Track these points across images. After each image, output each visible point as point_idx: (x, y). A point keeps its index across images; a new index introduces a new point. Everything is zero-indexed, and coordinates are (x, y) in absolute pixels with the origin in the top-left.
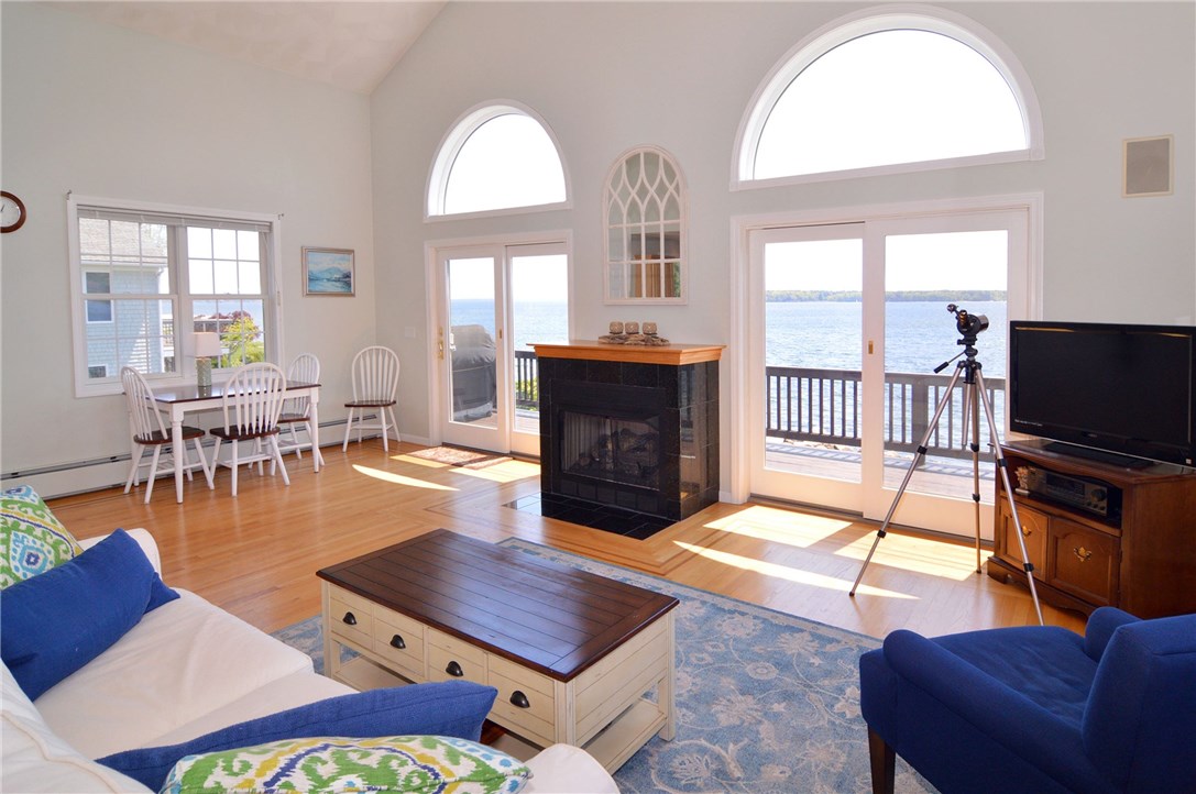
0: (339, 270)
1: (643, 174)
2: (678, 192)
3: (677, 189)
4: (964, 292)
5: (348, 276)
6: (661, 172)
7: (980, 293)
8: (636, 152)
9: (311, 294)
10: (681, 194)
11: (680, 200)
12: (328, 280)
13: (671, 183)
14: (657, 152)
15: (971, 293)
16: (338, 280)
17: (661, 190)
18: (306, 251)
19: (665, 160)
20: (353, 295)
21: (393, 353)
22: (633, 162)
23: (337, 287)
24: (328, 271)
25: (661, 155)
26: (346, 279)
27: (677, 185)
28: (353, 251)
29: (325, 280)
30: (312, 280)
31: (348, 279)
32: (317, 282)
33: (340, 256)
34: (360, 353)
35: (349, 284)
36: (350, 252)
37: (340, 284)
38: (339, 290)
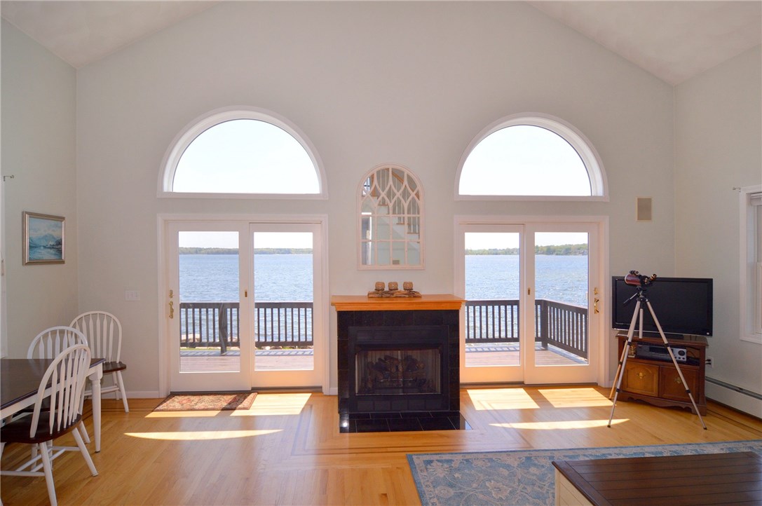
0: (53, 238)
1: (391, 182)
2: (418, 197)
3: (417, 195)
5: (60, 243)
6: (406, 182)
8: (387, 167)
9: (32, 262)
10: (420, 198)
11: (420, 203)
12: (45, 247)
13: (413, 191)
14: (403, 169)
16: (52, 247)
17: (405, 194)
18: (29, 215)
19: (409, 177)
20: (63, 262)
21: (113, 317)
22: (383, 173)
23: (48, 255)
24: (45, 237)
25: (406, 172)
26: (57, 247)
27: (418, 192)
28: (63, 218)
29: (42, 248)
30: (31, 247)
31: (59, 246)
32: (36, 250)
33: (53, 223)
34: (76, 320)
35: (60, 251)
36: (61, 219)
37: (52, 251)
38: (53, 257)
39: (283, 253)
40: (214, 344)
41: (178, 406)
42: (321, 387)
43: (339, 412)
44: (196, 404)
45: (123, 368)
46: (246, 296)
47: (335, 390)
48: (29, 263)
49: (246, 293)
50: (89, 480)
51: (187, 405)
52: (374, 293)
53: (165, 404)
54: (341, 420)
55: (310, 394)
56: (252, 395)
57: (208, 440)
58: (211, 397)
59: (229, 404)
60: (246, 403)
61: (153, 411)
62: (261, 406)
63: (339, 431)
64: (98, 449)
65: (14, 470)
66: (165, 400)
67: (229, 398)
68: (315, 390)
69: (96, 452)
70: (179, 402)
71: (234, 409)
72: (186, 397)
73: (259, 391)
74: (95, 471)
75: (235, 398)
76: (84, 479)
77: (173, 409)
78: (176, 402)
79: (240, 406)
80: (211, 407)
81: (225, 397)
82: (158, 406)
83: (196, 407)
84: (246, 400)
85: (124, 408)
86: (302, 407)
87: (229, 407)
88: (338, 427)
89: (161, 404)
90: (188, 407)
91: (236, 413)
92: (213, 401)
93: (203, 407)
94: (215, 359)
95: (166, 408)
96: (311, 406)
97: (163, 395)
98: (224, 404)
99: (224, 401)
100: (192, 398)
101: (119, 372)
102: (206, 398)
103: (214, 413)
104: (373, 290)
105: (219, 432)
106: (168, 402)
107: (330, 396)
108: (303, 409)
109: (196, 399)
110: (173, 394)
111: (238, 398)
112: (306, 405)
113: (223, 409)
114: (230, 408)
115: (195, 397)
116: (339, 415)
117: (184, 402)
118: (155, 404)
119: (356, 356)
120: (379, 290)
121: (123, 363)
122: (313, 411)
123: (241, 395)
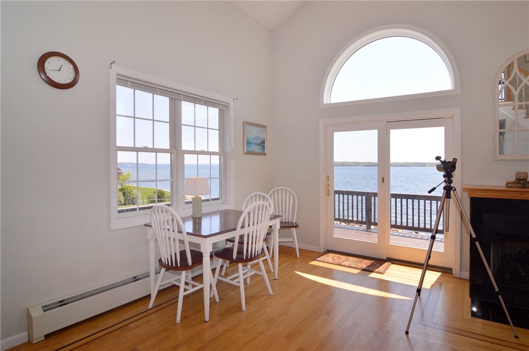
0: (260, 138)
4: (414, 163)
5: (263, 142)
7: (421, 163)
9: (248, 153)
15: (418, 163)
16: (259, 145)
18: (247, 124)
20: (265, 154)
21: (292, 192)
23: (257, 149)
24: (255, 138)
26: (262, 144)
28: (266, 127)
29: (254, 144)
30: (247, 143)
31: (263, 144)
32: (250, 145)
33: (260, 129)
34: (271, 192)
35: (264, 147)
36: (265, 127)
37: (259, 147)
38: (260, 151)
39: (419, 166)
40: (362, 223)
41: (331, 260)
42: (451, 269)
43: (470, 296)
44: (343, 261)
45: (296, 226)
46: (383, 182)
47: (466, 274)
48: (247, 153)
49: (383, 179)
50: (268, 296)
51: (337, 261)
52: (513, 183)
53: (322, 257)
54: (472, 305)
55: (440, 274)
56: (387, 264)
57: (348, 291)
58: (355, 259)
59: (368, 266)
60: (381, 268)
61: (314, 260)
62: (394, 273)
63: (470, 314)
64: (276, 278)
65: (225, 278)
66: (323, 254)
67: (369, 262)
68: (445, 271)
69: (275, 279)
70: (332, 257)
71: (372, 272)
72: (337, 255)
73: (393, 262)
74: (271, 292)
75: (373, 263)
76: (265, 295)
77: (327, 262)
78: (330, 257)
79: (376, 270)
80: (353, 266)
81: (365, 261)
82: (317, 258)
83: (343, 264)
84: (382, 266)
85: (296, 254)
86: (433, 283)
87: (367, 268)
88: (469, 310)
89: (320, 256)
90: (338, 263)
91: (373, 275)
92: (356, 262)
93: (347, 265)
94: (362, 233)
95: (322, 259)
96: (441, 284)
97: (322, 251)
98: (364, 266)
99: (365, 264)
100: (341, 256)
101: (294, 228)
102: (351, 258)
103: (356, 271)
104: (513, 179)
105: (357, 287)
106: (324, 256)
107: (460, 279)
108: (433, 286)
109: (343, 258)
110: (329, 251)
111: (375, 264)
112: (435, 282)
113: (363, 270)
114: (368, 270)
115: (343, 256)
116: (470, 299)
117: (335, 258)
118: (316, 255)
119: (492, 245)
120: (520, 180)
121: (297, 223)
122: (442, 288)
123: (378, 262)
